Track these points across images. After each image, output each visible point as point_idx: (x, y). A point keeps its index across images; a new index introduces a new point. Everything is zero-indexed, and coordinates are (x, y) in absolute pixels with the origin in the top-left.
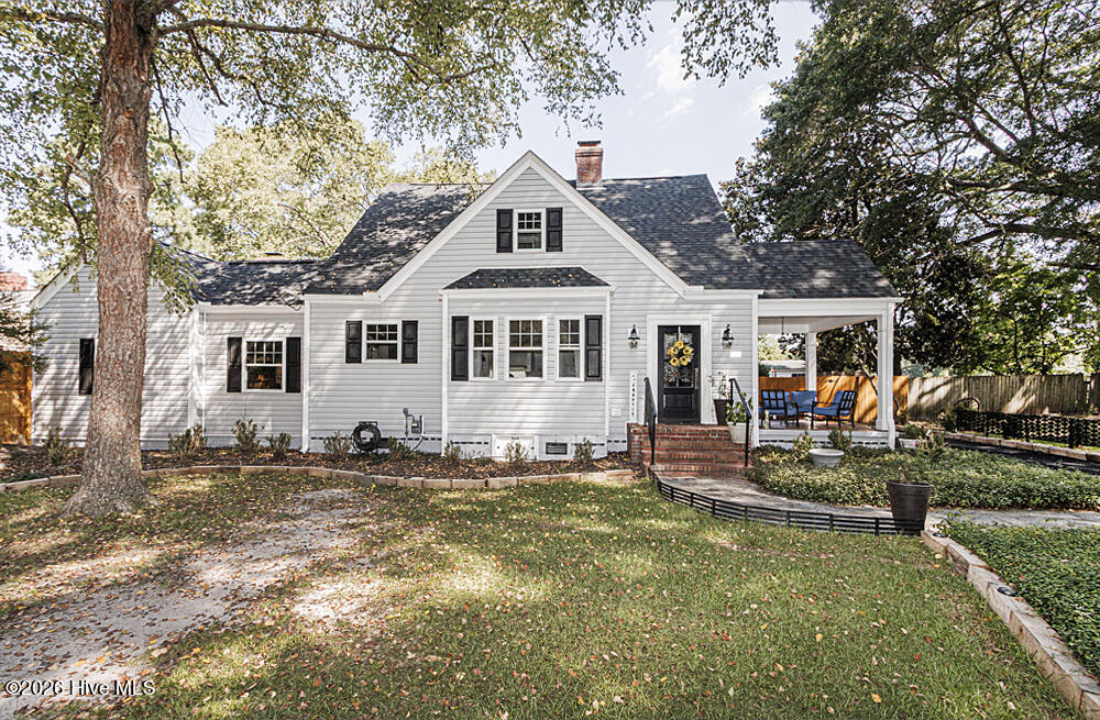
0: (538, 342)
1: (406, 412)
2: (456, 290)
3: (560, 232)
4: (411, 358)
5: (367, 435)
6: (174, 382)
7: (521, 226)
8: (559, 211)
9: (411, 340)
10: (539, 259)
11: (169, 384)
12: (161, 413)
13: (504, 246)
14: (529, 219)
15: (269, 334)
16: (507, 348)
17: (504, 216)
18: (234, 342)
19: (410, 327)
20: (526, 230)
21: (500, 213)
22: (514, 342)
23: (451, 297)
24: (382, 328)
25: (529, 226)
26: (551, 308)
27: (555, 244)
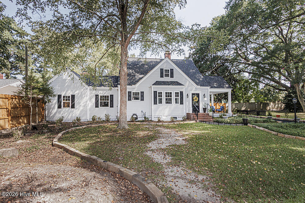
0: (171, 96)
1: (142, 112)
2: (155, 86)
3: (173, 74)
4: (142, 100)
5: (135, 116)
6: (82, 105)
7: (165, 72)
8: (173, 69)
9: (142, 96)
10: (169, 79)
11: (80, 106)
12: (78, 113)
13: (162, 76)
14: (167, 71)
15: (104, 94)
16: (165, 98)
17: (162, 70)
18: (97, 96)
19: (142, 93)
20: (166, 73)
21: (161, 69)
22: (166, 96)
23: (154, 87)
24: (136, 93)
25: (167, 72)
26: (173, 89)
27: (172, 76)
